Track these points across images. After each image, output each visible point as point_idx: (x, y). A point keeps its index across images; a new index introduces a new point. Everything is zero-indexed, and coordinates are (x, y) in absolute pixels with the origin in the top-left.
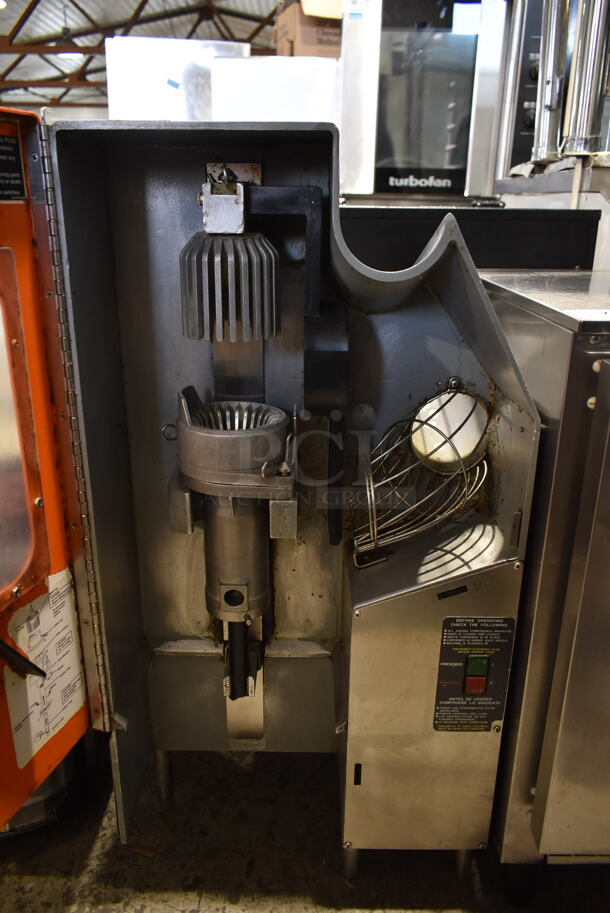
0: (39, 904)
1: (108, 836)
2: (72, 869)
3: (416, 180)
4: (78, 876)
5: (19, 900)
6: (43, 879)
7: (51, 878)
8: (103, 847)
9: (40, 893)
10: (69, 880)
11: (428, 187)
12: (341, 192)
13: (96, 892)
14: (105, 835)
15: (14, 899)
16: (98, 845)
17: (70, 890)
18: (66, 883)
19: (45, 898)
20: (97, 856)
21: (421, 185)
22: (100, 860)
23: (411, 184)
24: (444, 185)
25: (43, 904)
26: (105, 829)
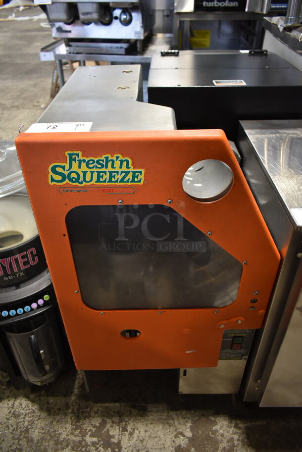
0: (56, 409)
1: (81, 378)
2: (67, 393)
3: (218, 3)
4: (70, 397)
5: (48, 408)
6: (56, 398)
7: (59, 398)
8: (79, 383)
9: (56, 404)
10: (67, 398)
11: (225, 7)
12: (175, 11)
13: (78, 404)
14: (79, 377)
15: (46, 407)
16: (77, 382)
17: (67, 403)
18: (65, 400)
19: (58, 407)
20: (77, 387)
21: (221, 5)
22: (78, 389)
23: (216, 5)
24: (234, 5)
25: (58, 409)
26: (79, 374)
